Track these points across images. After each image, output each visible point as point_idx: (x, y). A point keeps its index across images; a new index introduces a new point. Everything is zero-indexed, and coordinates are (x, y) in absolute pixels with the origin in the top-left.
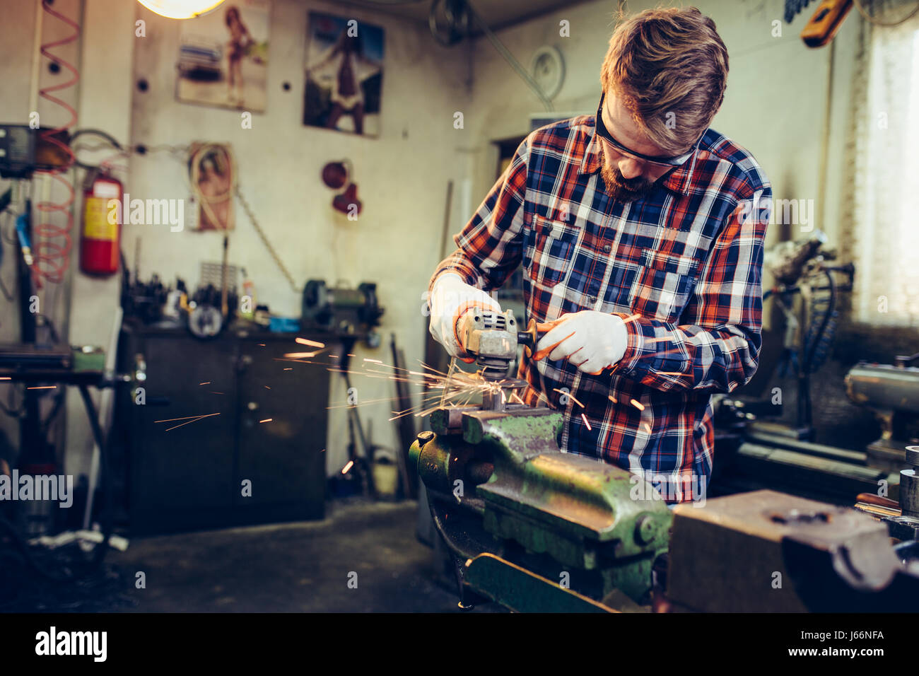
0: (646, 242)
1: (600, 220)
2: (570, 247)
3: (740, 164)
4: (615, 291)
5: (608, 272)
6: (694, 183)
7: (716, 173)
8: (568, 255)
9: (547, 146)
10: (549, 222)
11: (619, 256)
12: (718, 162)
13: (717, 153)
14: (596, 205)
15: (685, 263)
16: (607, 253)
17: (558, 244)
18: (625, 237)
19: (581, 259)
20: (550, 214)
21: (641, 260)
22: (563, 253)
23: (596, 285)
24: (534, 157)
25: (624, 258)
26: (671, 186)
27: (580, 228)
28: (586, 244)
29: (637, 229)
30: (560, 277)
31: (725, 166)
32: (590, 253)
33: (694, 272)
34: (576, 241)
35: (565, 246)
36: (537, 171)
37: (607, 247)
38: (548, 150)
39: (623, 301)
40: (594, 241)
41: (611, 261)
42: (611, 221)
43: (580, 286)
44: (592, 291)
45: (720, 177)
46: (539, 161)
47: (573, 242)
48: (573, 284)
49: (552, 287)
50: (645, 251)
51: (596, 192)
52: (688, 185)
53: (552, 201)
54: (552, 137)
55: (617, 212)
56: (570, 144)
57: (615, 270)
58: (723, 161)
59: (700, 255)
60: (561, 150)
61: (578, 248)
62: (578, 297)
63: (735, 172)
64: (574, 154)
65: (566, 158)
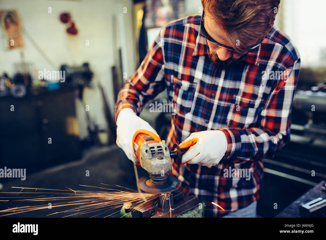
0: (235, 91)
1: (208, 80)
2: (193, 94)
3: (287, 46)
4: (219, 117)
5: (215, 108)
6: (261, 57)
7: (273, 51)
8: (192, 98)
9: (173, 37)
10: (180, 81)
11: (220, 99)
12: (274, 45)
13: (273, 39)
14: (205, 71)
15: (258, 102)
16: (214, 98)
17: (186, 93)
18: (223, 89)
19: (199, 100)
20: (180, 77)
21: (233, 101)
22: (189, 97)
23: (208, 115)
24: (166, 44)
25: (223, 100)
26: (248, 60)
27: (197, 83)
28: (201, 92)
29: (229, 84)
30: (188, 110)
31: (278, 47)
32: (204, 97)
33: (262, 105)
34: (195, 90)
35: (190, 94)
36: (169, 52)
37: (213, 94)
38: (174, 40)
39: (223, 122)
40: (205, 91)
41: (216, 102)
42: (215, 80)
43: (200, 114)
44: (207, 117)
45: (276, 54)
46: (169, 46)
47: (194, 91)
48: (196, 114)
49: (184, 115)
50: (234, 96)
51: (205, 64)
52: (258, 60)
53: (180, 69)
54: (175, 31)
55: (218, 76)
56: (186, 35)
57: (218, 106)
58: (277, 44)
59: (265, 96)
60: (181, 39)
61: (196, 94)
62: (199, 121)
63: (284, 51)
64: (189, 41)
65: (184, 44)
